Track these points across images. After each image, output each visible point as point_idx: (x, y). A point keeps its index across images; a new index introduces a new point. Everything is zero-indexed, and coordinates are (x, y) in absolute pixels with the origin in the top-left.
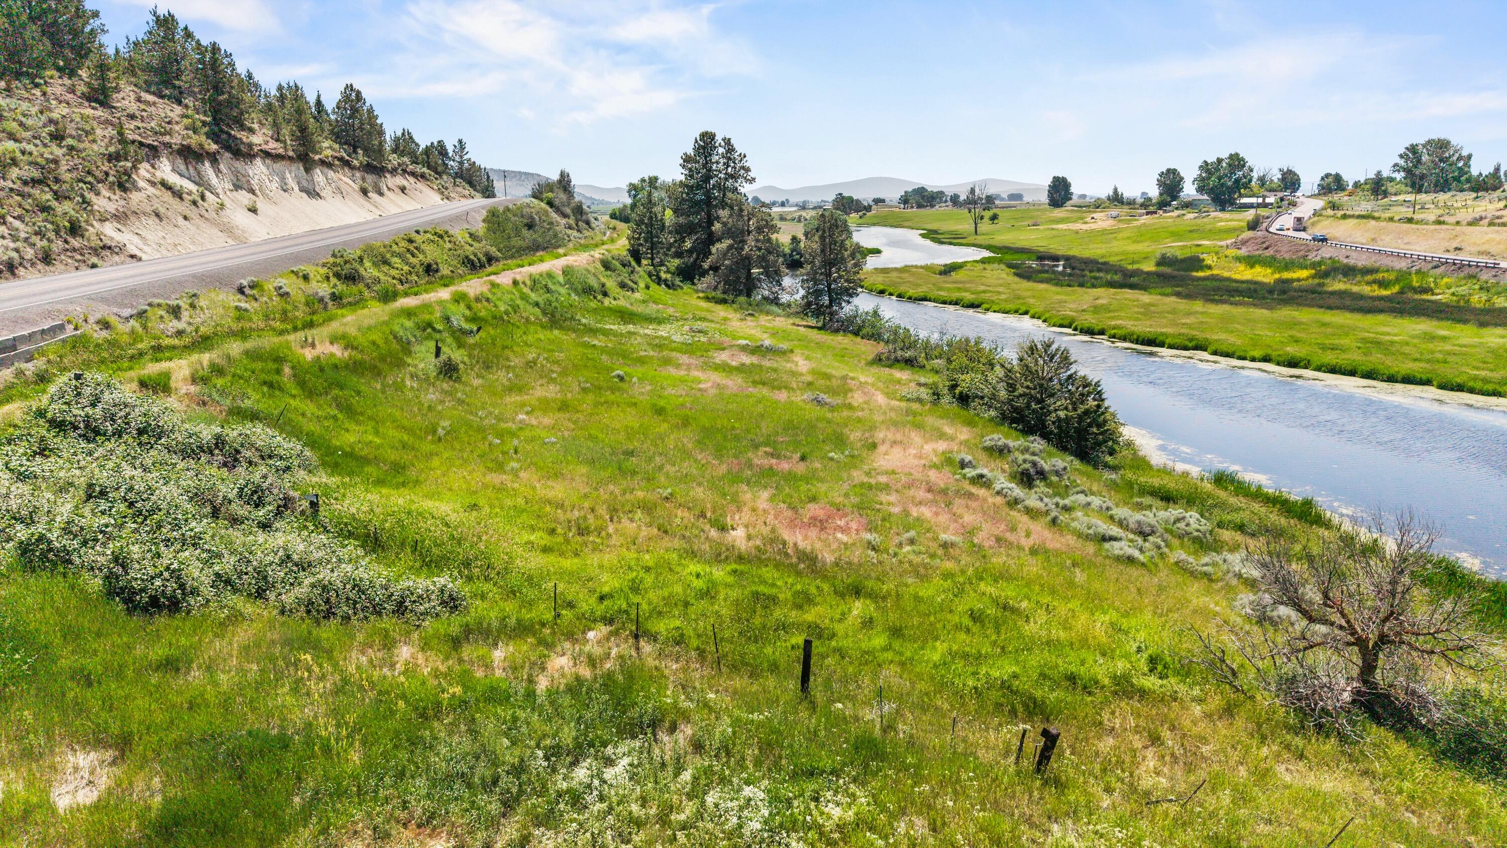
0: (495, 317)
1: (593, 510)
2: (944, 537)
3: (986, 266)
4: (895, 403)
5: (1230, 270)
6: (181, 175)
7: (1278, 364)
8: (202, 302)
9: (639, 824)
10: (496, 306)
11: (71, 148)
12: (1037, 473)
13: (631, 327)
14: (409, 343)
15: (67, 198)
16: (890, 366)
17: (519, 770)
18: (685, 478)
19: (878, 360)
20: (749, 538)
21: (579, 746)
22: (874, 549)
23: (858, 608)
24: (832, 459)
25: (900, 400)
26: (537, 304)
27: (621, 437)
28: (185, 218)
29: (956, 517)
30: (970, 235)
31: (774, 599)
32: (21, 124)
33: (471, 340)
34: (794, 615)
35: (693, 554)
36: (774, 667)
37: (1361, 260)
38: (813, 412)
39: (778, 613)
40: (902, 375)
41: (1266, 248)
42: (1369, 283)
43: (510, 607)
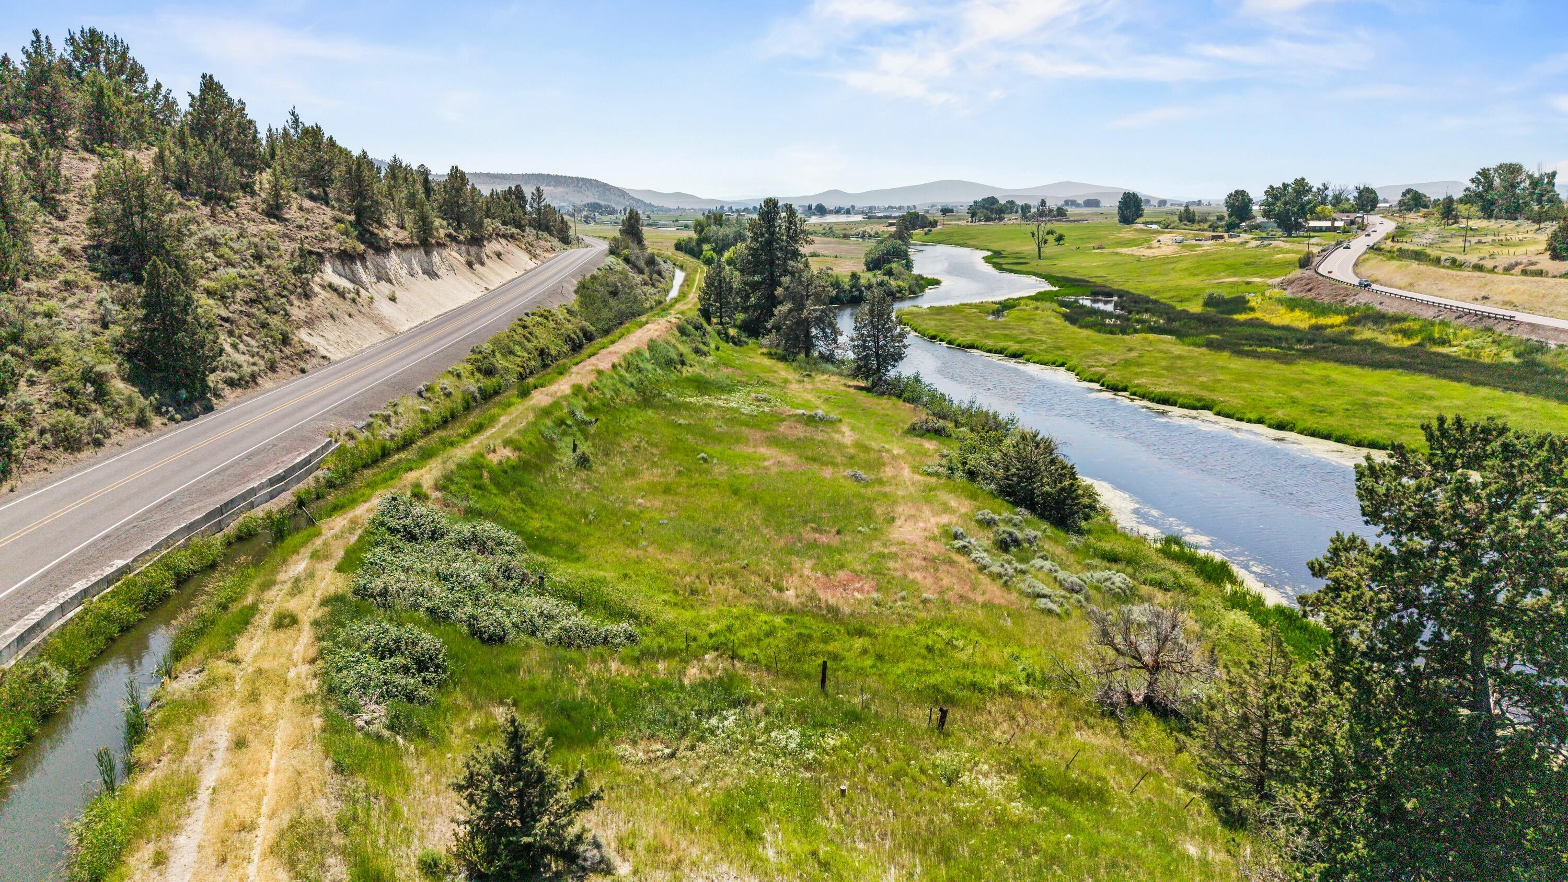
0: (604, 405)
1: (698, 577)
2: (925, 595)
3: (1038, 304)
4: (917, 477)
5: (1272, 312)
6: (340, 275)
7: (1270, 426)
8: (400, 409)
9: (741, 742)
10: (603, 393)
11: (269, 267)
12: (1012, 541)
13: (706, 399)
14: (552, 440)
15: (275, 313)
16: (921, 436)
17: (686, 718)
18: (757, 551)
19: (913, 430)
20: (797, 596)
21: (711, 710)
22: (877, 605)
23: (859, 643)
24: (860, 532)
25: (922, 474)
26: (632, 385)
27: (710, 516)
28: (350, 316)
29: (937, 580)
30: (1033, 259)
31: (810, 637)
32: (231, 248)
33: (592, 430)
34: (821, 646)
35: (761, 608)
36: (808, 676)
37: (1391, 308)
38: (851, 487)
39: (812, 646)
40: (930, 445)
41: (1310, 290)
42: (1395, 332)
43: (662, 640)
